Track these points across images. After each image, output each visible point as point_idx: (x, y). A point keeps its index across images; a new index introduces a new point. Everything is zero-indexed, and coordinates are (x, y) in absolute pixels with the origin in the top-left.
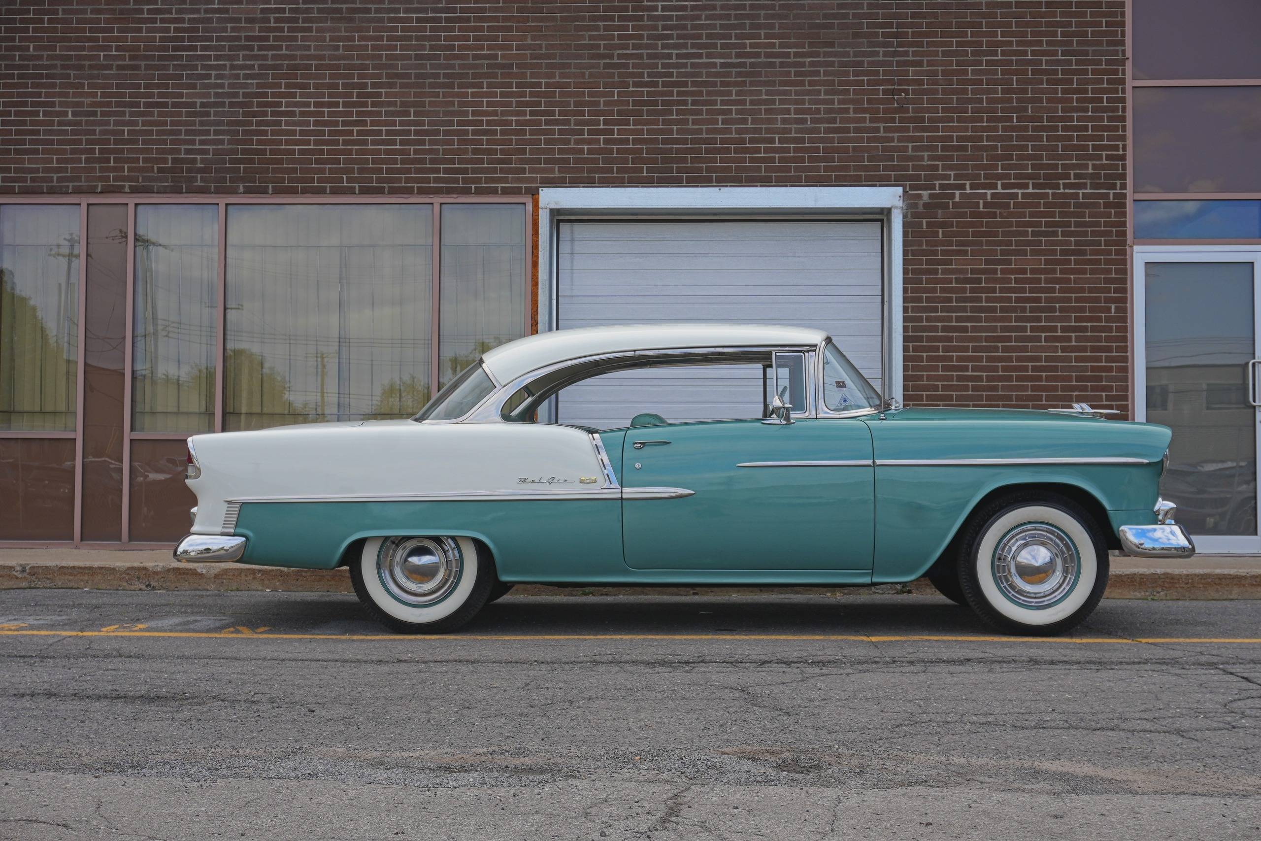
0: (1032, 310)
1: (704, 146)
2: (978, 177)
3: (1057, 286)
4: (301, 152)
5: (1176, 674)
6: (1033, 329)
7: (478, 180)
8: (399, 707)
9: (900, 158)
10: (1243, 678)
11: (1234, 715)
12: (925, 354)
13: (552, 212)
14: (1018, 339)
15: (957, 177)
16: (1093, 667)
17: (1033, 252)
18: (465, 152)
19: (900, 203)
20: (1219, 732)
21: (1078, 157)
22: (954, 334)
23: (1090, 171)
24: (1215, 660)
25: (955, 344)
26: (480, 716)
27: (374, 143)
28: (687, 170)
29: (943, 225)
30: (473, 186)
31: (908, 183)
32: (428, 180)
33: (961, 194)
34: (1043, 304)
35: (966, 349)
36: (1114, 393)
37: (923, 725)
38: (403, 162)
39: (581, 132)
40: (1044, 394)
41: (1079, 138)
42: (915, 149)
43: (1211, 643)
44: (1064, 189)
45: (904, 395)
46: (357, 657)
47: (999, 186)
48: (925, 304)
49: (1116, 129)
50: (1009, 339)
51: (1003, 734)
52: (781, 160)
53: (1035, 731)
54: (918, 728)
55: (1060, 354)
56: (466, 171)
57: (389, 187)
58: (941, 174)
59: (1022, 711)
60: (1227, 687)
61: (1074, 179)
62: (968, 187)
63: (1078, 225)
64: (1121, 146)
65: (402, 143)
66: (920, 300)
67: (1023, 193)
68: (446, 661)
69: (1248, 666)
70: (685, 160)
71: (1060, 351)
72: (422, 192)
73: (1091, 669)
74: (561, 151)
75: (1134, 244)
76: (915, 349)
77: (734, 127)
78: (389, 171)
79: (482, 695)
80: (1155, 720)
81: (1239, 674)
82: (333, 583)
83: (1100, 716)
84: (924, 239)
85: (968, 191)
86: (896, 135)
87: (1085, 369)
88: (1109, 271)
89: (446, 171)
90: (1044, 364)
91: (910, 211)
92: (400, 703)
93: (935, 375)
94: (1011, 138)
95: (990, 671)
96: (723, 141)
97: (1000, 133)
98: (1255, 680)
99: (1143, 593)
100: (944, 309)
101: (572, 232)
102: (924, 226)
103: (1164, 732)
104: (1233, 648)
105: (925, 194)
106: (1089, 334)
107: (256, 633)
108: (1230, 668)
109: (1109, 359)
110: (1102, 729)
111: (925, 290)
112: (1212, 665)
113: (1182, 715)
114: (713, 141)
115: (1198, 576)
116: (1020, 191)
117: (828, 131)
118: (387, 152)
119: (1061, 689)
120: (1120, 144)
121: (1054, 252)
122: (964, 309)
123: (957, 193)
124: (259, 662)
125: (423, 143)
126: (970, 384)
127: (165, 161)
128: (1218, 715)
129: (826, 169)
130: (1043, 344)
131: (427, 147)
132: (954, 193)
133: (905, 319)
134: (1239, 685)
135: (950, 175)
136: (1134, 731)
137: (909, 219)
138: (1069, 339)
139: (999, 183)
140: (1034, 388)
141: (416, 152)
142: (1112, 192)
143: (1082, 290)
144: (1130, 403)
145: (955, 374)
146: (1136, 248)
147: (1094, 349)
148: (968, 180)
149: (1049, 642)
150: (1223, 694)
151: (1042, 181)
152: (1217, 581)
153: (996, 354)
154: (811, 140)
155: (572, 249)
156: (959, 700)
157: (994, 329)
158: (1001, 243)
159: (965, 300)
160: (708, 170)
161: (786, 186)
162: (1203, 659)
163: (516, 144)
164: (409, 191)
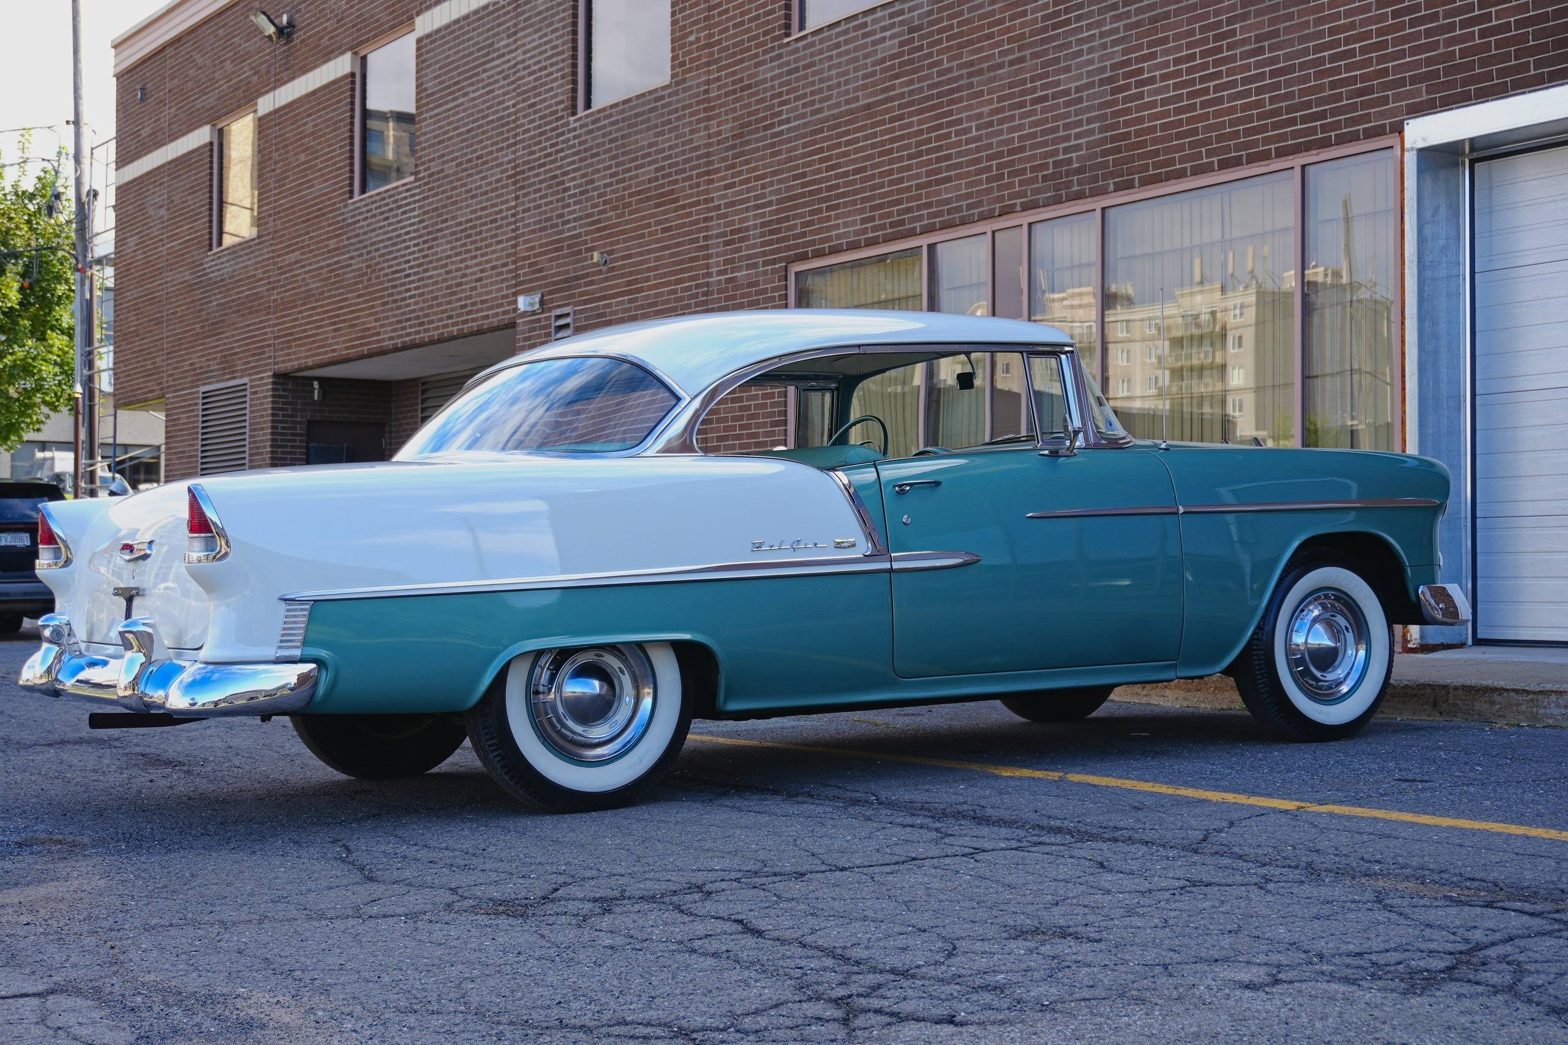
4: (1163, 127)
7: (1335, 126)
18: (1322, 88)
27: (1230, 98)
30: (1333, 134)
32: (1285, 136)
38: (1260, 117)
39: (1452, 27)
57: (1246, 154)
65: (1258, 91)
72: (1282, 153)
74: (1428, 62)
78: (1246, 132)
89: (1304, 119)
101: (1490, 174)
118: (1243, 108)
125: (1278, 86)
127: (1045, 166)
131: (1283, 91)
141: (1272, 100)
155: (1490, 201)
163: (1378, 64)
164: (1265, 156)
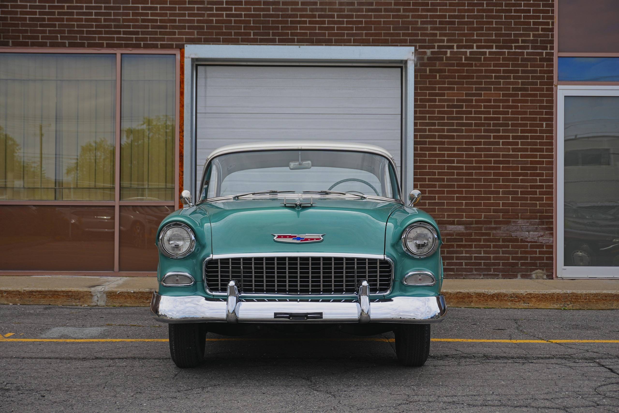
0: (494, 125)
1: (289, 19)
2: (462, 41)
3: (510, 110)
4: (31, 19)
5: (570, 367)
6: (495, 137)
7: (145, 39)
8: (97, 393)
9: (413, 29)
10: (609, 369)
11: (600, 396)
12: (427, 153)
13: (193, 60)
14: (485, 143)
15: (448, 41)
16: (521, 361)
17: (495, 89)
18: (137, 21)
19: (412, 57)
20: (589, 408)
21: (524, 29)
22: (446, 140)
23: (531, 38)
24: (595, 355)
25: (446, 146)
26: (147, 399)
27: (78, 14)
28: (278, 34)
29: (440, 71)
30: (142, 43)
31: (418, 44)
32: (113, 39)
33: (451, 52)
34: (501, 122)
35: (453, 149)
36: (544, 178)
37: (414, 404)
38: (97, 26)
39: (212, 9)
40: (501, 178)
41: (525, 17)
42: (422, 23)
43: (594, 343)
44: (515, 49)
45: (414, 178)
46: (70, 356)
47: (475, 47)
48: (427, 121)
49: (548, 11)
50: (480, 143)
51: (461, 410)
52: (338, 28)
53: (480, 408)
54: (411, 406)
55: (511, 153)
56: (137, 33)
57: (88, 43)
58: (439, 39)
59: (474, 394)
60: (599, 376)
61: (521, 43)
62: (455, 47)
63: (523, 72)
64: (551, 23)
65: (96, 14)
66: (424, 118)
67: (489, 52)
68: (126, 358)
69: (614, 360)
70: (277, 28)
71: (511, 151)
72: (109, 46)
73: (519, 363)
74: (198, 21)
75: (558, 84)
76: (422, 149)
77: (308, 7)
78: (88, 32)
79: (148, 383)
80: (552, 400)
81: (607, 367)
82: (53, 299)
83: (520, 397)
84: (428, 80)
85: (455, 50)
86: (411, 14)
87: (527, 162)
88: (542, 101)
89: (124, 33)
90: (501, 159)
91: (419, 62)
92: (97, 389)
93: (434, 166)
94: (482, 17)
95: (459, 364)
96: (302, 16)
97: (476, 13)
98: (616, 371)
99: (558, 305)
100: (439, 124)
101: (206, 72)
102: (428, 72)
103: (557, 408)
104: (607, 347)
105: (429, 51)
106: (529, 140)
107: (5, 338)
108: (603, 362)
109: (542, 156)
110: (520, 406)
111: (428, 112)
112: (592, 359)
113: (569, 396)
114: (296, 16)
115: (593, 294)
116: (488, 51)
117: (368, 10)
118: (86, 20)
119: (499, 378)
120: (550, 21)
121: (508, 89)
122: (452, 124)
123: (449, 51)
124: (8, 360)
125: (109, 14)
126: (455, 171)
128: (590, 396)
129: (367, 35)
130: (501, 146)
131: (112, 17)
132: (447, 52)
133: (415, 130)
134: (606, 374)
135: (444, 40)
136: (539, 408)
137: (418, 67)
138: (517, 144)
139: (475, 45)
140: (495, 174)
141: (105, 20)
142: (544, 51)
143: (525, 113)
144: (554, 183)
145: (446, 165)
146: (559, 87)
147: (532, 150)
148: (455, 43)
149: (496, 343)
150: (595, 381)
151: (501, 44)
152: (604, 298)
153: (472, 153)
154: (357, 16)
155: (206, 83)
156: (438, 386)
157: (470, 137)
158: (475, 83)
159: (453, 118)
160: (292, 34)
161: (341, 45)
162: (587, 355)
163: (170, 16)
164: (101, 46)
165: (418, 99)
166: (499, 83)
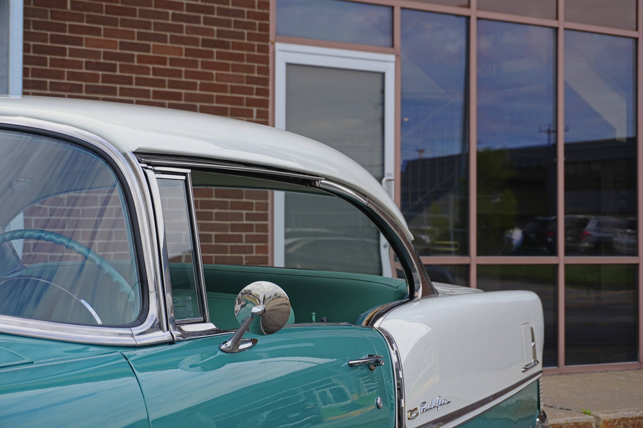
3: (199, 82)
17: (174, 39)
36: (254, 212)
48: (48, 92)
63: (220, 11)
66: (43, 86)
75: (277, 40)
84: (49, 9)
88: (251, 69)
111: (50, 74)
121: (195, 42)
143: (224, 89)
144: (269, 222)
146: (279, 46)
158: (138, 24)
159: (98, 90)
165: (29, 45)
166: (180, 29)
